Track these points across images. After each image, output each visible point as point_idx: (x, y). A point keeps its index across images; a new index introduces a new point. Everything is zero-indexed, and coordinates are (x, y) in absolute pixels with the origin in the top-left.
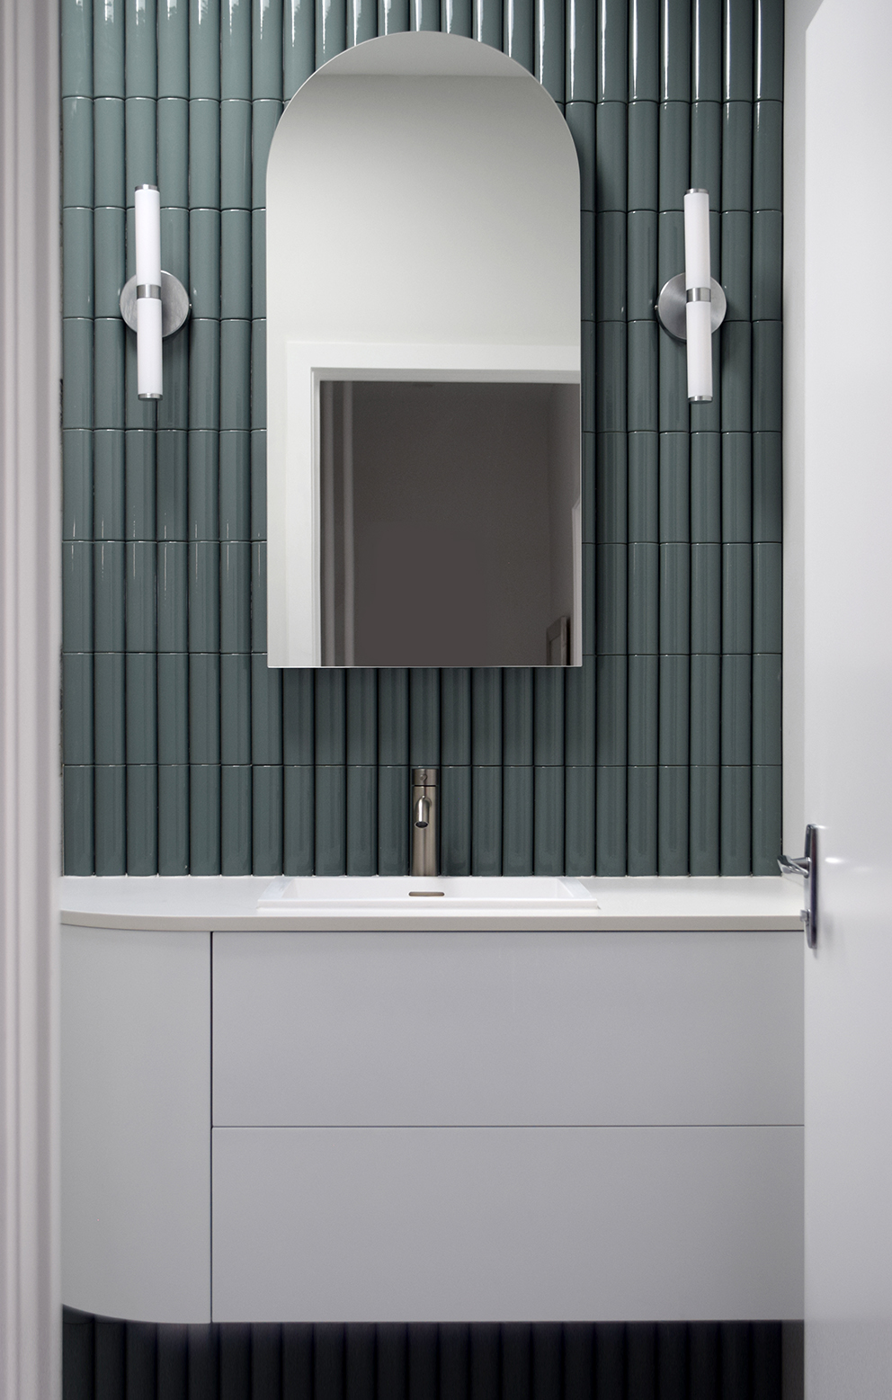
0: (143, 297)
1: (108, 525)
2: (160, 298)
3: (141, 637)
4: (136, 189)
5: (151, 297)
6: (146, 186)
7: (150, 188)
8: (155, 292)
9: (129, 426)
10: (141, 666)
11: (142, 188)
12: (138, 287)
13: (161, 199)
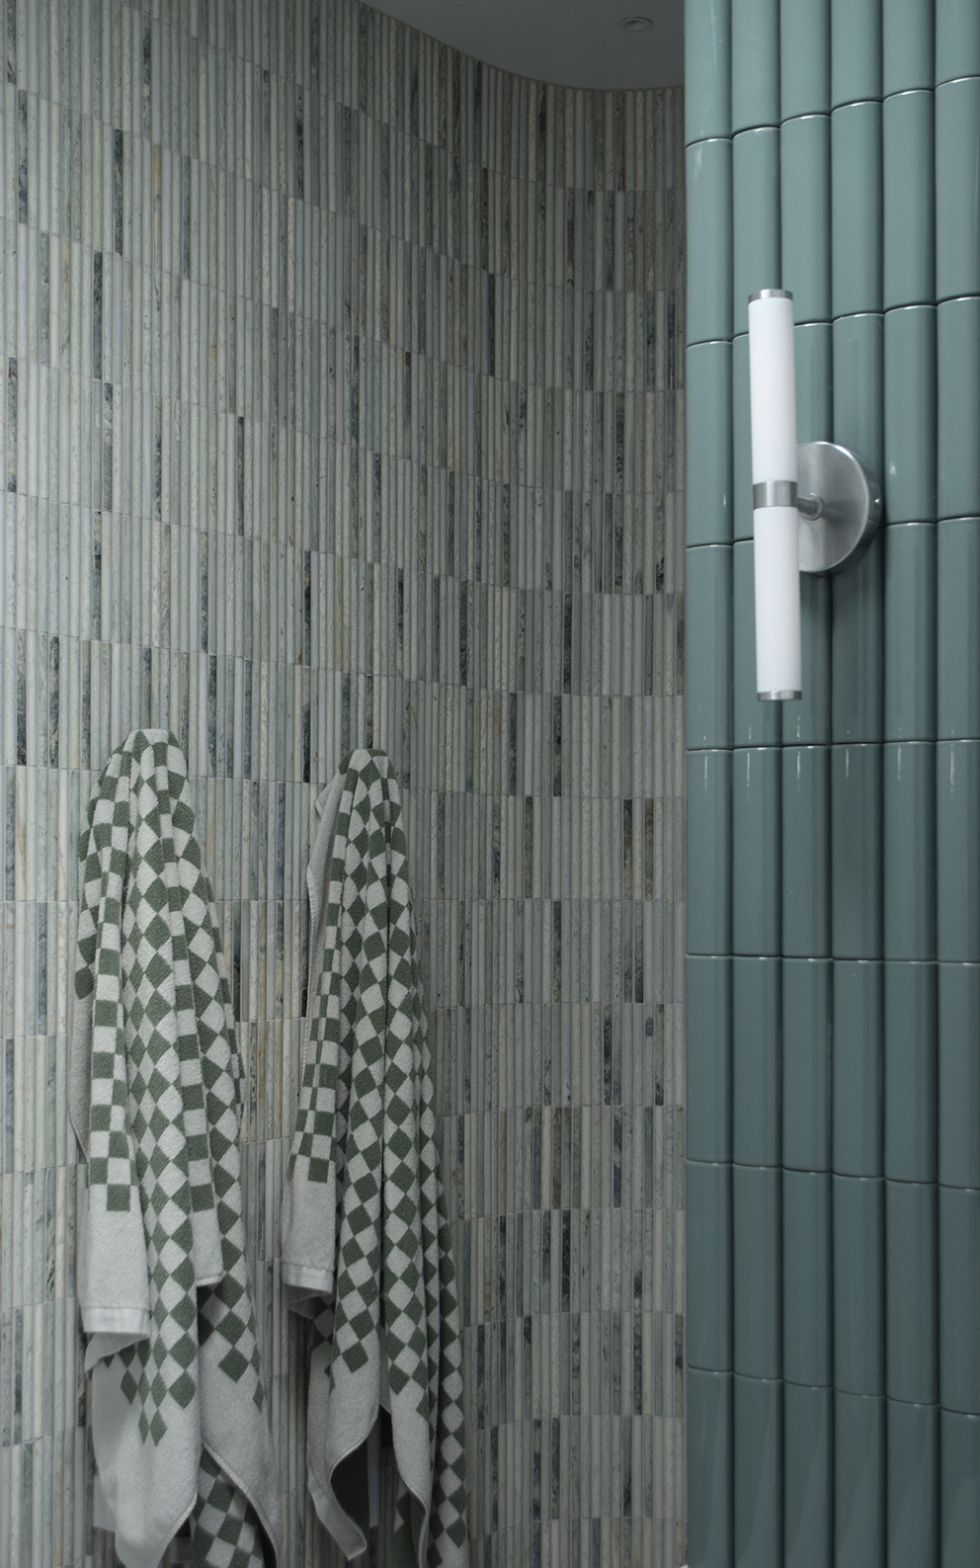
0: (763, 505)
2: (792, 504)
4: (750, 299)
5: (776, 504)
6: (765, 293)
7: (772, 295)
8: (784, 491)
9: (785, 740)
11: (758, 297)
12: (755, 487)
13: (795, 310)
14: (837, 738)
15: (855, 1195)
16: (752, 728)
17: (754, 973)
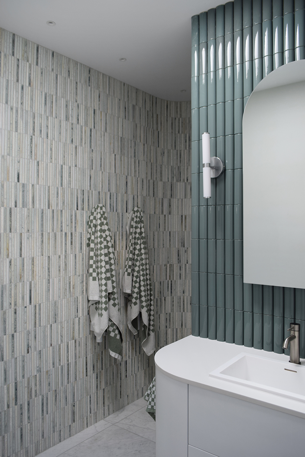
0: (205, 167)
1: (203, 235)
2: (210, 167)
3: (211, 269)
4: (203, 134)
5: (207, 167)
6: (205, 133)
8: (208, 165)
9: (208, 205)
10: (211, 277)
12: (203, 164)
13: (210, 136)
14: (217, 204)
15: (220, 277)
16: (203, 203)
17: (203, 242)
